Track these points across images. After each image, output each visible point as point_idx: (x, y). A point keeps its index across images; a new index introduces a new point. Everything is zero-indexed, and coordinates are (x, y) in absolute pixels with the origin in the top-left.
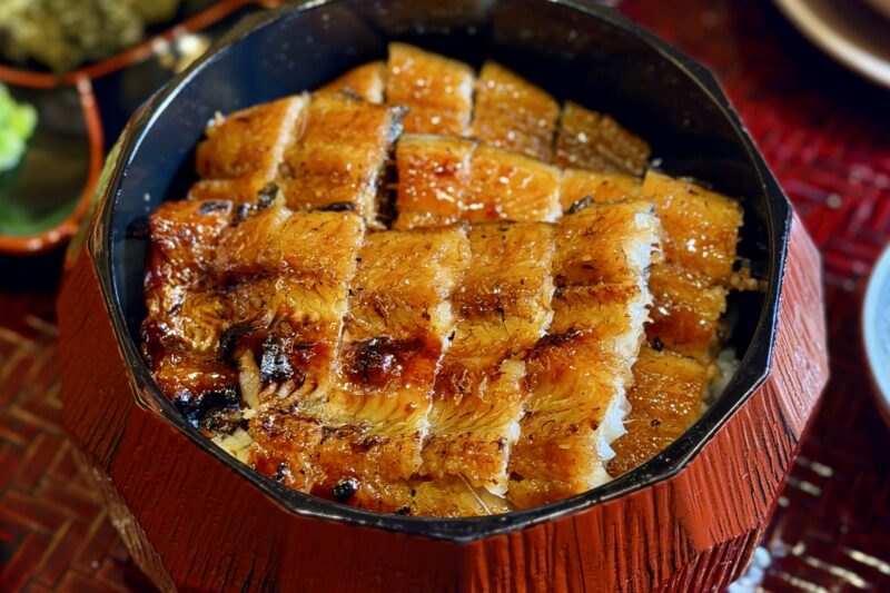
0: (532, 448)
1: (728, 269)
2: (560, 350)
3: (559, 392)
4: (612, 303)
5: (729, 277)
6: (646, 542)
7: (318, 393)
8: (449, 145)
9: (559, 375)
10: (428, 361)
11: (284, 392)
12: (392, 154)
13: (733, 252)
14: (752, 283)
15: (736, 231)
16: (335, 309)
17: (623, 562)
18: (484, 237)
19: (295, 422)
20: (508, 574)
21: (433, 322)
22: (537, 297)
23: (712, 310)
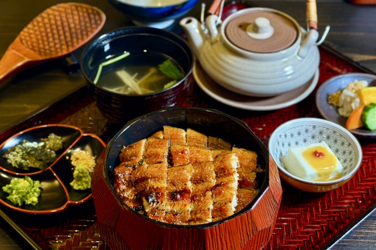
0: (216, 210)
1: (255, 168)
2: (219, 187)
3: (221, 197)
4: (230, 176)
5: (256, 169)
6: (246, 227)
7: (163, 204)
8: (183, 147)
9: (220, 193)
10: (188, 194)
11: (155, 205)
12: (169, 150)
13: (256, 163)
14: (262, 170)
15: (256, 158)
16: (164, 184)
17: (241, 232)
18: (196, 166)
19: (159, 211)
20: (216, 237)
21: (187, 186)
22: (212, 177)
23: (253, 177)
